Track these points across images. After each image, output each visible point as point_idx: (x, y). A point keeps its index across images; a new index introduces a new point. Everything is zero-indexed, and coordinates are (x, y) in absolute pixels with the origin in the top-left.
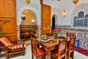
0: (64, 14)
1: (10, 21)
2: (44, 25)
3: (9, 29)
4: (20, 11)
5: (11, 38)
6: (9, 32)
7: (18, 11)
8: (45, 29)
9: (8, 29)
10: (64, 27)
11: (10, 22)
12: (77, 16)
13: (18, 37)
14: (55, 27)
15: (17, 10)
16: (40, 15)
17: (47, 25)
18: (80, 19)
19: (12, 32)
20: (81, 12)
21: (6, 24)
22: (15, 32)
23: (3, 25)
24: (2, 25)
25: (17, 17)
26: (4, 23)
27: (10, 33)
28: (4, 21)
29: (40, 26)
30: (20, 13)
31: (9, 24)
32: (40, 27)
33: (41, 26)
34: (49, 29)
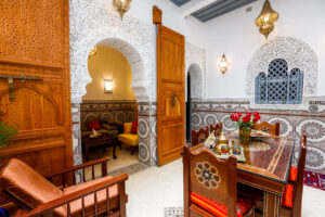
0: (224, 65)
1: (39, 81)
2: (165, 101)
5: (45, 157)
7: (75, 39)
8: (170, 113)
9: (28, 119)
10: (225, 106)
11: (39, 86)
12: (267, 73)
14: (193, 106)
17: (176, 100)
18: (274, 81)
19: (50, 130)
20: (278, 60)
22: (62, 130)
23: (6, 99)
25: (72, 67)
26: (11, 91)
28: (11, 81)
29: (153, 103)
30: (85, 48)
31: (33, 94)
32: (154, 107)
33: (156, 104)
34: (179, 113)
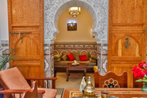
2: (117, 43)
3: (28, 49)
4: (51, 8)
6: (29, 57)
7: (48, 8)
8: (123, 54)
13: (46, 69)
15: (45, 8)
16: (107, 11)
17: (132, 41)
19: (34, 57)
21: (24, 39)
23: (20, 42)
24: (18, 42)
25: (46, 24)
27: (30, 60)
28: (20, 34)
30: (52, 12)
33: (108, 45)
34: (137, 55)
